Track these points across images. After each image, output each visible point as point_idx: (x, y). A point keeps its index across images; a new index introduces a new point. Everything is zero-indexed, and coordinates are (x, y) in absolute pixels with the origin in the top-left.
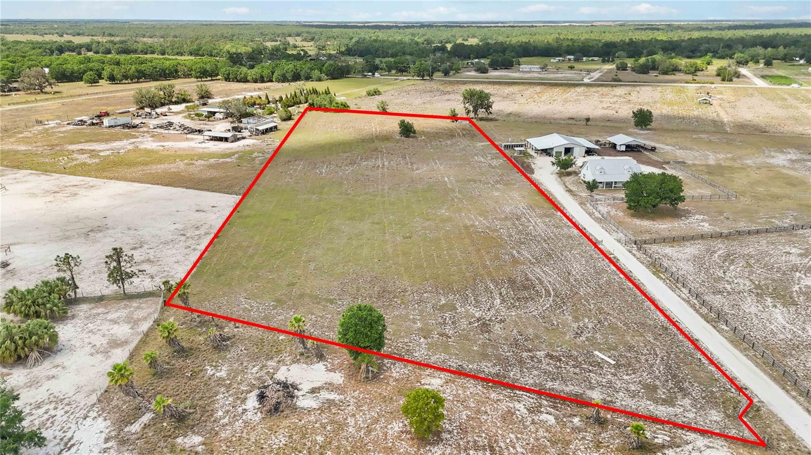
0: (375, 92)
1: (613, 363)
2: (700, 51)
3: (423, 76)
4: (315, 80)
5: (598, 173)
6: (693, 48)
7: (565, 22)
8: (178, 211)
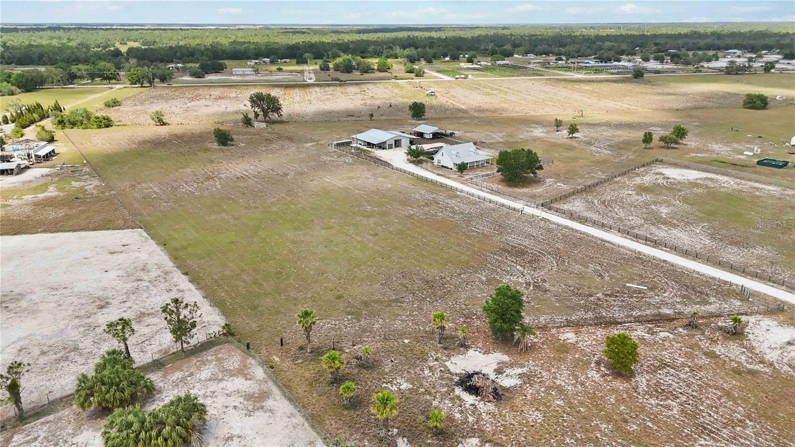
0: (115, 103)
1: (646, 288)
2: (369, 52)
3: (142, 84)
4: (6, 94)
5: (454, 157)
6: (363, 50)
7: (209, 25)
8: (86, 258)
